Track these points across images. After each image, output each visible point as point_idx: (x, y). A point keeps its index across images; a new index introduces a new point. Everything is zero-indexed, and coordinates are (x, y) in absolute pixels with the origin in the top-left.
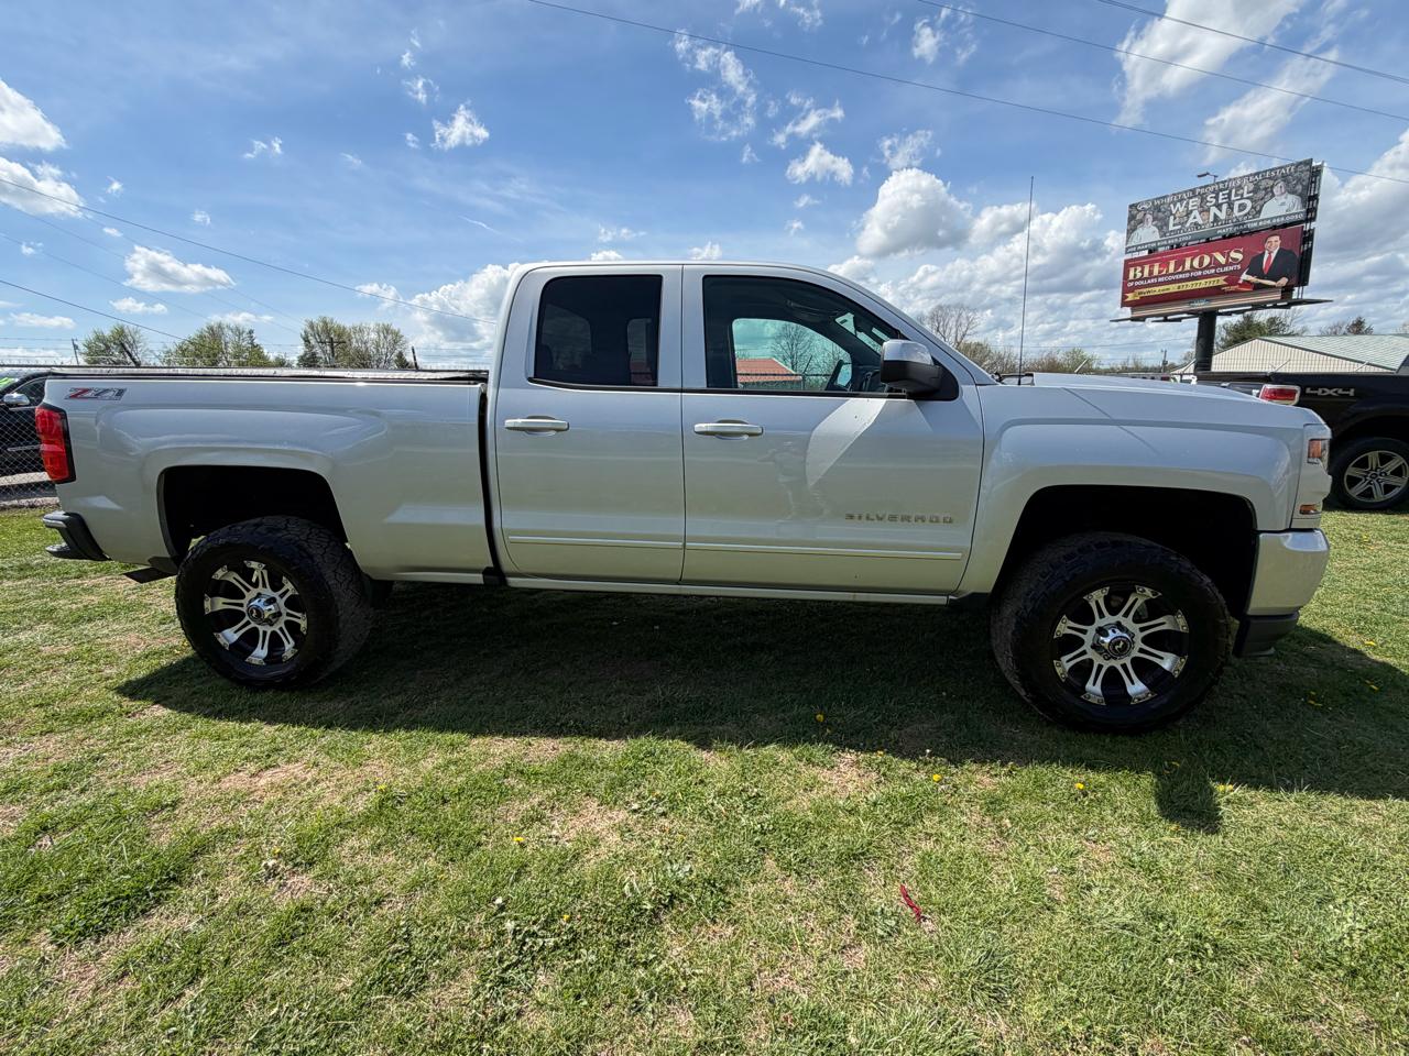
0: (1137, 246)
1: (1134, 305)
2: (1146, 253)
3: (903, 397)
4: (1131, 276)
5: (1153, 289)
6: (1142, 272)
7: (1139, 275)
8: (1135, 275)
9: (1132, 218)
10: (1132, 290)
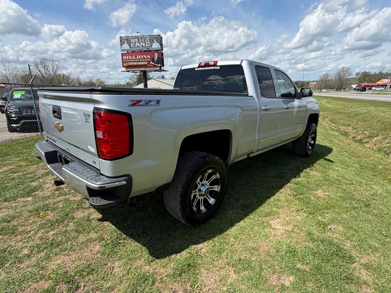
0: (124, 50)
1: (126, 67)
2: (126, 52)
4: (124, 59)
5: (131, 63)
6: (127, 57)
7: (126, 58)
8: (125, 58)
9: (121, 41)
10: (125, 62)
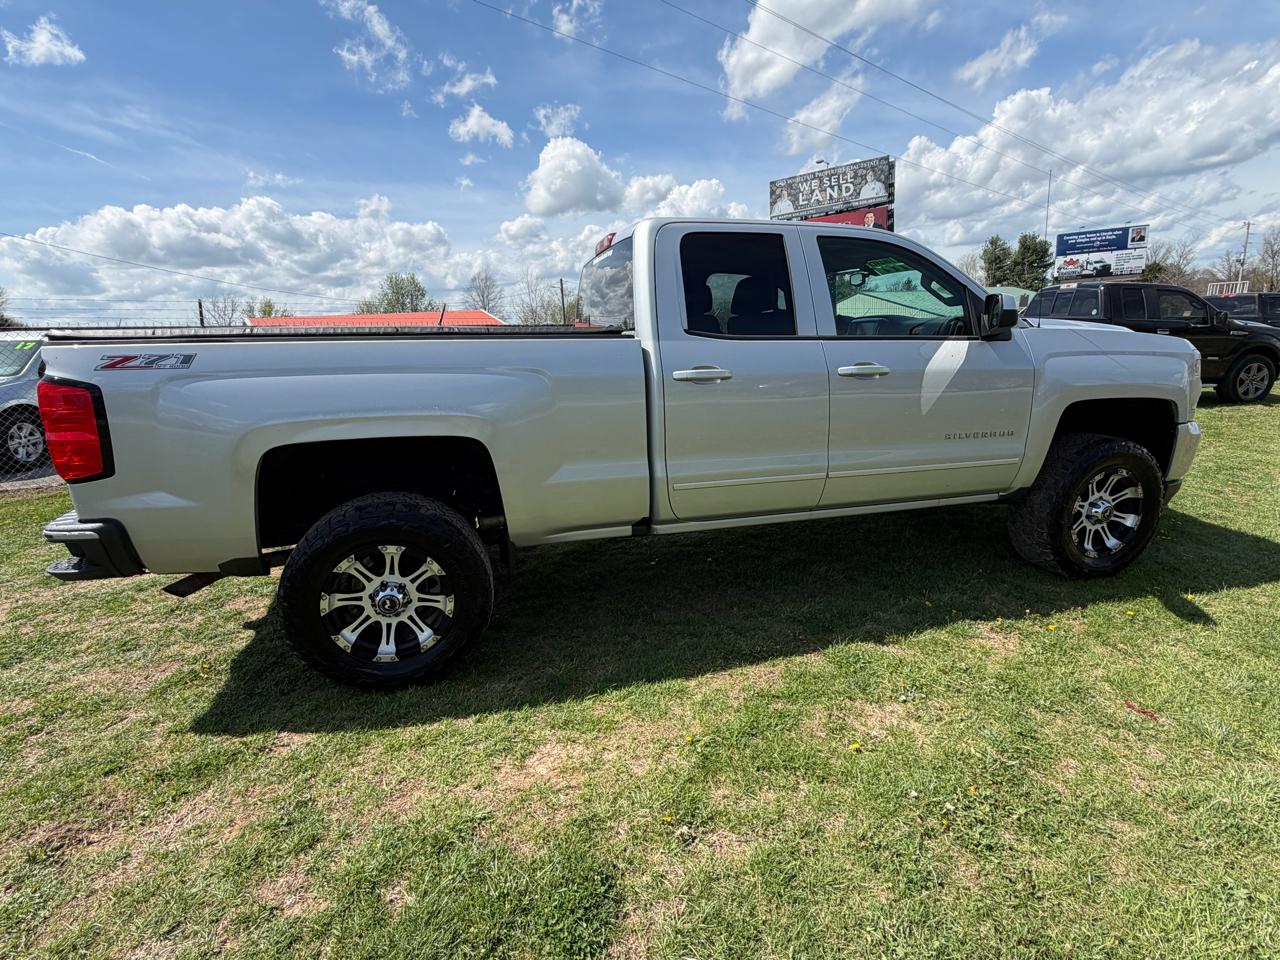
3: (977, 339)
9: (772, 193)
